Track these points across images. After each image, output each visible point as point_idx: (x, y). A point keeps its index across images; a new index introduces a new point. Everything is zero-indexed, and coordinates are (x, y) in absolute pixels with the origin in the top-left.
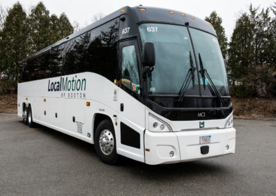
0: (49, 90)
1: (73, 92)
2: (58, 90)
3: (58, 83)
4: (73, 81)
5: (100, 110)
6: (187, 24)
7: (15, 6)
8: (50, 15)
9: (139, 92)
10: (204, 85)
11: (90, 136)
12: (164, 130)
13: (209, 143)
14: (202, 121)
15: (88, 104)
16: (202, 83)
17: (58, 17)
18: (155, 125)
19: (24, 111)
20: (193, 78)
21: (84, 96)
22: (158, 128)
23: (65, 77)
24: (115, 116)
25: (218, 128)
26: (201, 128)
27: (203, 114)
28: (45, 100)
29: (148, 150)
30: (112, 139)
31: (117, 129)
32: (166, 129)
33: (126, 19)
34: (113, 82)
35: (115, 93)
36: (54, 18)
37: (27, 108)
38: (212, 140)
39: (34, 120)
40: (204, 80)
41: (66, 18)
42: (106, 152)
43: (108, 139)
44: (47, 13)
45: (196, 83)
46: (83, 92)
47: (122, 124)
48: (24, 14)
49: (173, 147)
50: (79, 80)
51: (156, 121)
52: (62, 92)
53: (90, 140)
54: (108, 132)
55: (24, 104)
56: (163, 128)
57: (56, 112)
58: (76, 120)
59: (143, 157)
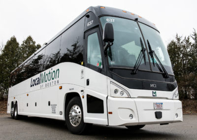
0: (31, 86)
2: (38, 84)
3: (38, 78)
4: (49, 73)
5: (70, 89)
6: (136, 20)
7: (12, 38)
8: (36, 45)
9: (102, 66)
10: (153, 63)
11: (61, 114)
12: (123, 96)
13: (162, 109)
14: (154, 91)
15: (61, 88)
16: (151, 61)
18: (116, 91)
19: (12, 108)
20: (144, 57)
21: (58, 82)
22: (118, 94)
23: (43, 73)
24: (82, 91)
25: (167, 99)
26: (154, 97)
27: (154, 86)
28: (28, 95)
29: (111, 113)
30: (79, 112)
31: (84, 102)
32: (125, 95)
33: (90, 16)
34: (80, 64)
35: (82, 72)
36: (39, 46)
37: (15, 106)
38: (164, 107)
39: (19, 113)
40: (153, 59)
42: (75, 124)
43: (76, 113)
44: (34, 43)
45: (147, 60)
47: (88, 96)
48: (18, 44)
50: (54, 71)
51: (116, 88)
52: (41, 84)
53: (62, 117)
54: (76, 107)
55: (12, 103)
56: (123, 94)
57: (36, 102)
58: (51, 104)
59: (107, 120)
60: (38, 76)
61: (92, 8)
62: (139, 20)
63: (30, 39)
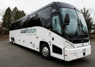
0: (21, 33)
1: (31, 33)
2: (24, 33)
3: (25, 30)
4: (31, 30)
5: (43, 40)
8: (19, 11)
9: (61, 33)
11: (38, 49)
12: (71, 48)
14: (83, 43)
15: (37, 38)
17: (21, 11)
19: (12, 40)
20: (79, 27)
24: (49, 42)
26: (83, 46)
27: (83, 41)
28: (19, 36)
34: (49, 29)
35: (50, 33)
36: (20, 11)
39: (15, 43)
41: (23, 11)
42: (45, 55)
43: (46, 50)
44: (18, 10)
46: (35, 33)
47: (53, 45)
48: (11, 10)
49: (75, 54)
50: (33, 29)
53: (38, 50)
54: (46, 48)
55: (12, 37)
57: (24, 40)
58: (32, 43)
59: (64, 58)
60: (24, 29)
61: (55, 2)
62: (76, 9)
63: (16, 8)
